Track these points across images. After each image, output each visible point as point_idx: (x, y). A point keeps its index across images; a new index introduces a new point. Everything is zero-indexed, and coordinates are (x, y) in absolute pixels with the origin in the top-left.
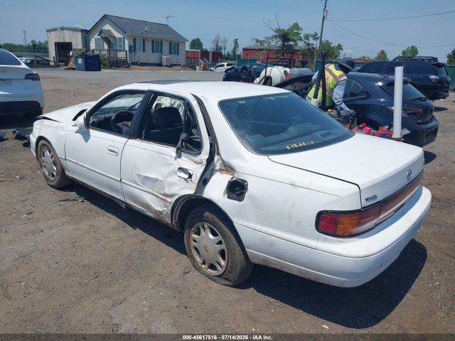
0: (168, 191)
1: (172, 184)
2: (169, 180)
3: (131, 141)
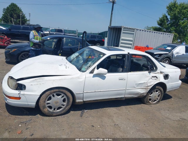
0: (149, 85)
1: (150, 82)
2: (149, 81)
3: (129, 73)
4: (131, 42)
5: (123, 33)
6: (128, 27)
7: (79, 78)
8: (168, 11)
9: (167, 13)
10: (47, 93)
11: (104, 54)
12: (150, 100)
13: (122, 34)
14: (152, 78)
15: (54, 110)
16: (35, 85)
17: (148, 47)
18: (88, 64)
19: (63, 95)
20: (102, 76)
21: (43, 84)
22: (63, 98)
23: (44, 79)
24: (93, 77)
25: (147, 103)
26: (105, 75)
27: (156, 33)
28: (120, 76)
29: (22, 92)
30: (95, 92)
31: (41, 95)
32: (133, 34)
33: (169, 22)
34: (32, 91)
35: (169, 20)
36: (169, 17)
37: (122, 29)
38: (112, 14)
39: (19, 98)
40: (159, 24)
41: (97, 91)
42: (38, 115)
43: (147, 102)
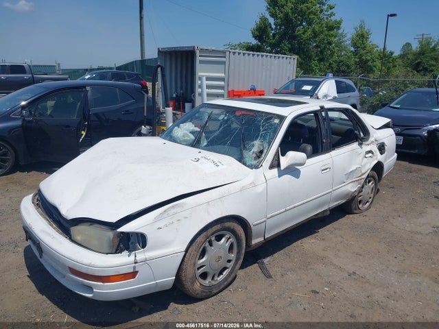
0: (363, 172)
1: (365, 165)
2: (363, 164)
3: (334, 153)
4: (222, 83)
5: (201, 62)
6: (209, 48)
7: (254, 185)
8: (268, 9)
9: (267, 12)
10: (199, 240)
11: (282, 118)
12: (360, 202)
13: (198, 66)
14: (367, 156)
15: (213, 279)
16: (166, 226)
17: (255, 91)
18: (253, 146)
19: (228, 236)
20: (293, 170)
21: (186, 218)
22: (228, 245)
23: (184, 204)
24: (279, 176)
25: (356, 212)
26: (298, 167)
27: (265, 56)
28: (321, 164)
29: (141, 255)
30: (286, 211)
31: (186, 251)
32: (224, 63)
33: (273, 32)
34: (164, 245)
35: (273, 26)
36: (271, 21)
37: (198, 53)
38: (141, 18)
39: (133, 274)
40: (255, 37)
41: (288, 208)
42: (173, 305)
43: (356, 209)
